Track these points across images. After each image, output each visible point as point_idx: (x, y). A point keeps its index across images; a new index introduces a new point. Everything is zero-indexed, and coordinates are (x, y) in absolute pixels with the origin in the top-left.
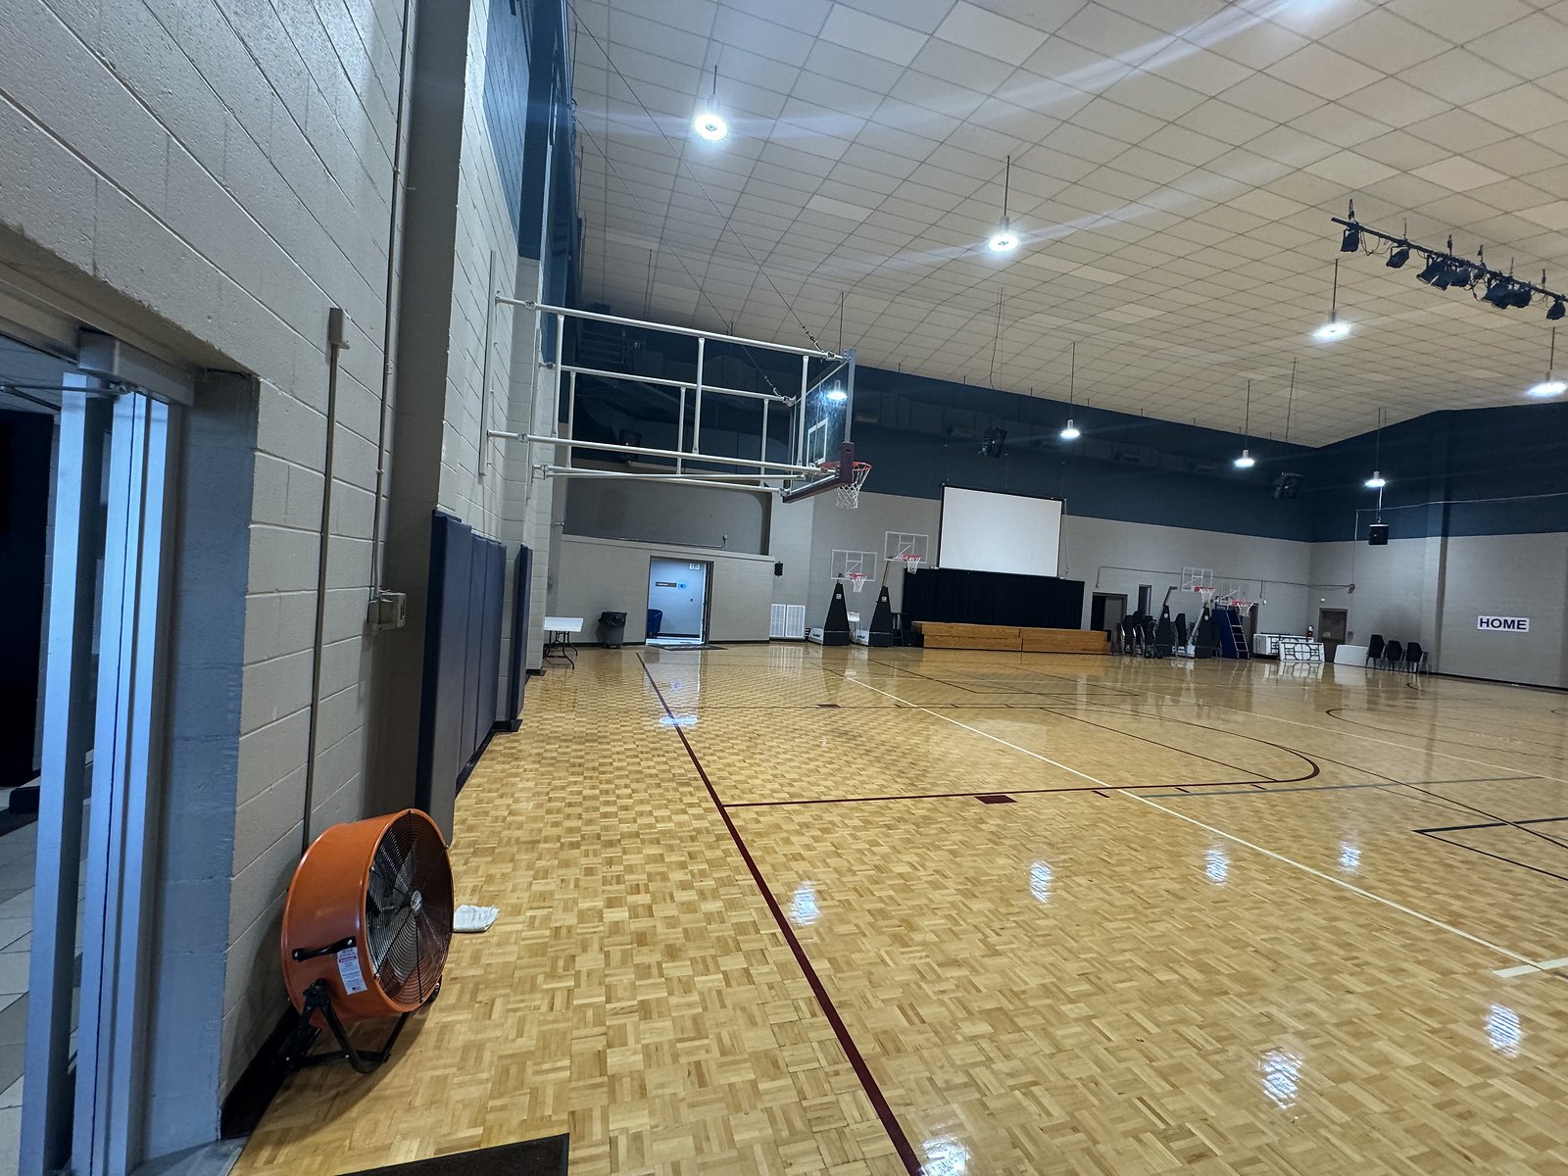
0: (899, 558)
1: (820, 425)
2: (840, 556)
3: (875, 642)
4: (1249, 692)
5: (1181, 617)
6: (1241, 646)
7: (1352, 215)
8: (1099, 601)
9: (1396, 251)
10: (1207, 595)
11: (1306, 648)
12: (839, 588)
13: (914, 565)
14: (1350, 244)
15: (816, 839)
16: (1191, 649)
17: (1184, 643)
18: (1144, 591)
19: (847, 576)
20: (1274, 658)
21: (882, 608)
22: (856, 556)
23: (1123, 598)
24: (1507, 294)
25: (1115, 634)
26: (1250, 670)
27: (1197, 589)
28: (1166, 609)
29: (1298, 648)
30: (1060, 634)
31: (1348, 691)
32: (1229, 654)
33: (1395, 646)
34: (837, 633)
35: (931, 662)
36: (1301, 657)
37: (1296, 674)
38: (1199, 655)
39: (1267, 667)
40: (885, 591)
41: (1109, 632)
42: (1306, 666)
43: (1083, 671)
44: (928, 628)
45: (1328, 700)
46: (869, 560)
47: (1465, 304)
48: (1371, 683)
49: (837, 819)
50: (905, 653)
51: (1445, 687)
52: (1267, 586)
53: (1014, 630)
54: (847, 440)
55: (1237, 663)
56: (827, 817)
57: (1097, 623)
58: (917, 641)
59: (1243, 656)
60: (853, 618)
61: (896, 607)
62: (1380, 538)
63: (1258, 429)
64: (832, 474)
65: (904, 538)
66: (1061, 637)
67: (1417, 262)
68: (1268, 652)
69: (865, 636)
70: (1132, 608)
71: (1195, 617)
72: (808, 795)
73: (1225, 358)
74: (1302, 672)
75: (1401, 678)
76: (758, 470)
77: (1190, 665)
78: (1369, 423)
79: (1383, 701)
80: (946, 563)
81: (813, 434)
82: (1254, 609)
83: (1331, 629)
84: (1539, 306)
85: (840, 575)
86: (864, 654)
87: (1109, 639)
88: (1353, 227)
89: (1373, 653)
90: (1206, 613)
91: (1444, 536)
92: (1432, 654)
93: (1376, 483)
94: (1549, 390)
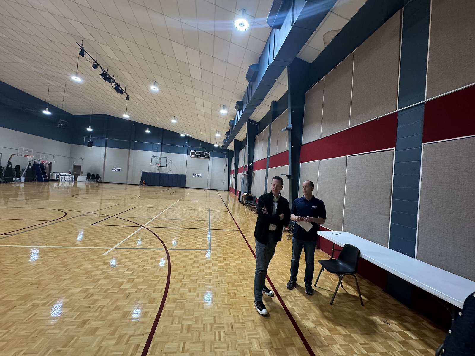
4: (48, 192)
5: (18, 166)
6: (45, 177)
7: (82, 45)
9: (94, 64)
10: (30, 158)
11: (68, 177)
14: (82, 54)
16: (23, 179)
17: (19, 176)
20: (58, 181)
24: (119, 90)
26: (48, 185)
27: (25, 156)
28: (10, 163)
29: (66, 177)
32: (40, 180)
33: (93, 175)
36: (67, 180)
37: (65, 185)
38: (26, 181)
39: (55, 184)
42: (68, 183)
45: (75, 192)
52: (55, 157)
55: (43, 183)
59: (46, 180)
62: (90, 145)
68: (55, 178)
71: (24, 166)
74: (67, 185)
77: (22, 185)
79: (90, 191)
82: (50, 164)
83: (76, 171)
88: (83, 49)
89: (88, 178)
90: (30, 165)
91: (106, 147)
92: (102, 177)
93: (89, 129)
94: (126, 116)
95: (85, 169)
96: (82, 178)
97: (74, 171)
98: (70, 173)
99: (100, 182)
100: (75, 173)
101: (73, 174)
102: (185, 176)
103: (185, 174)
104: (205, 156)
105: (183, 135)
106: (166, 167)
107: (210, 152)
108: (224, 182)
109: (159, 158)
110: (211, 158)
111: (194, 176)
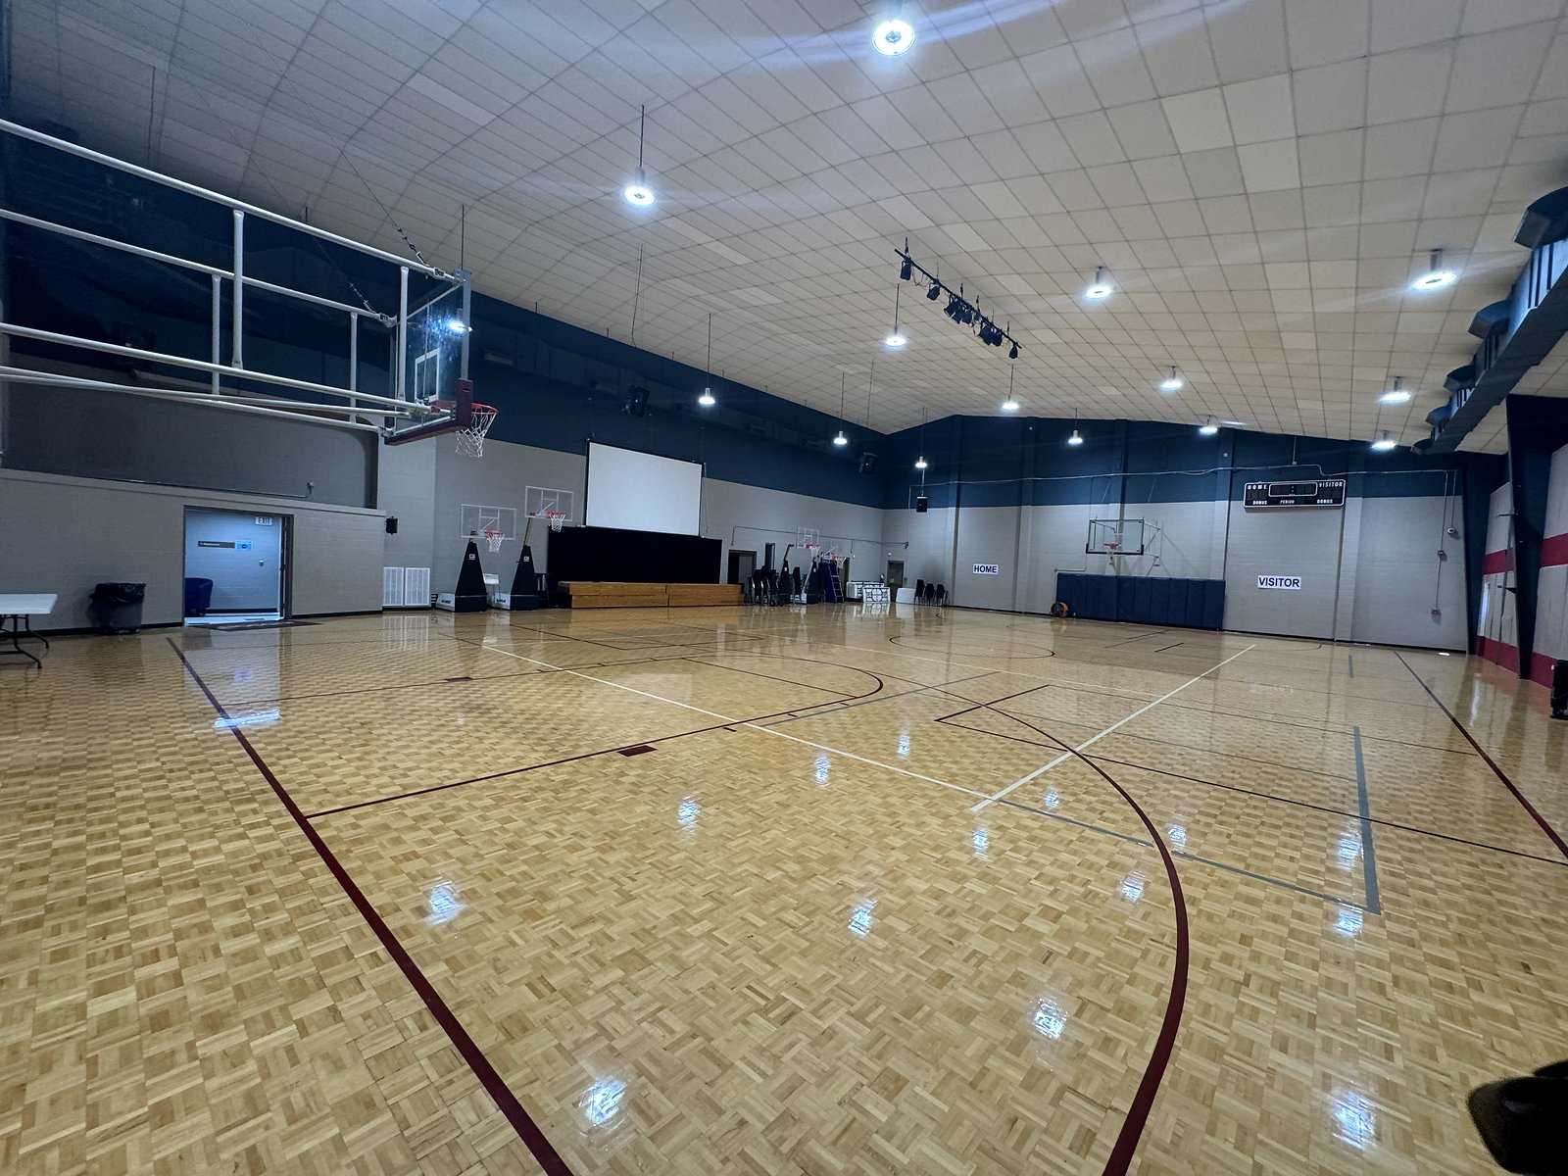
0: (541, 514)
1: (430, 355)
2: (471, 513)
3: (517, 606)
4: (843, 629)
5: (797, 570)
6: (838, 593)
7: (907, 250)
8: (734, 556)
9: (933, 286)
10: (814, 550)
11: (879, 592)
12: (472, 548)
13: (558, 522)
14: (906, 274)
15: (435, 831)
16: (804, 597)
17: (799, 592)
18: (769, 547)
19: (481, 534)
20: (860, 601)
21: (525, 570)
22: (493, 512)
23: (753, 554)
24: (991, 336)
25: (747, 587)
26: (844, 611)
27: (808, 546)
28: (786, 564)
29: (874, 591)
30: (702, 589)
31: (904, 623)
32: (830, 599)
33: (930, 586)
34: (471, 597)
35: (579, 623)
36: (875, 597)
38: (810, 601)
39: (855, 608)
40: (526, 551)
41: (743, 585)
42: (879, 606)
43: (722, 620)
44: (576, 587)
45: (891, 630)
46: (507, 516)
47: (967, 335)
48: (917, 615)
49: (463, 803)
50: (552, 615)
51: (957, 615)
52: (856, 543)
53: (660, 586)
54: (464, 377)
55: (836, 606)
56: (451, 803)
57: (733, 578)
58: (563, 601)
59: (840, 600)
60: (490, 580)
61: (540, 565)
62: (922, 507)
63: (849, 415)
64: (446, 415)
65: (547, 494)
66: (703, 591)
67: (944, 298)
68: (856, 595)
69: (506, 599)
70: (760, 563)
71: (807, 570)
72: (425, 784)
73: (826, 351)
74: (875, 612)
75: (934, 610)
76: (345, 401)
77: (803, 610)
78: (917, 420)
79: (923, 628)
80: (593, 521)
81: (421, 365)
82: (846, 562)
83: (894, 574)
84: (1006, 347)
85: (473, 533)
86: (505, 619)
87: (742, 591)
88: (908, 260)
89: (918, 593)
90: (814, 566)
91: (958, 506)
92: (950, 592)
93: (921, 465)
94: (1010, 407)
95: (911, 573)
96: (905, 594)
97: (890, 576)
98: (881, 581)
99: (945, 606)
100: (892, 581)
101: (889, 585)
102: (1222, 584)
103: (1219, 578)
104: (1317, 497)
105: (1209, 430)
106: (1142, 554)
107: (1345, 477)
108: (1436, 613)
109: (1114, 525)
110: (1354, 505)
111: (1264, 586)
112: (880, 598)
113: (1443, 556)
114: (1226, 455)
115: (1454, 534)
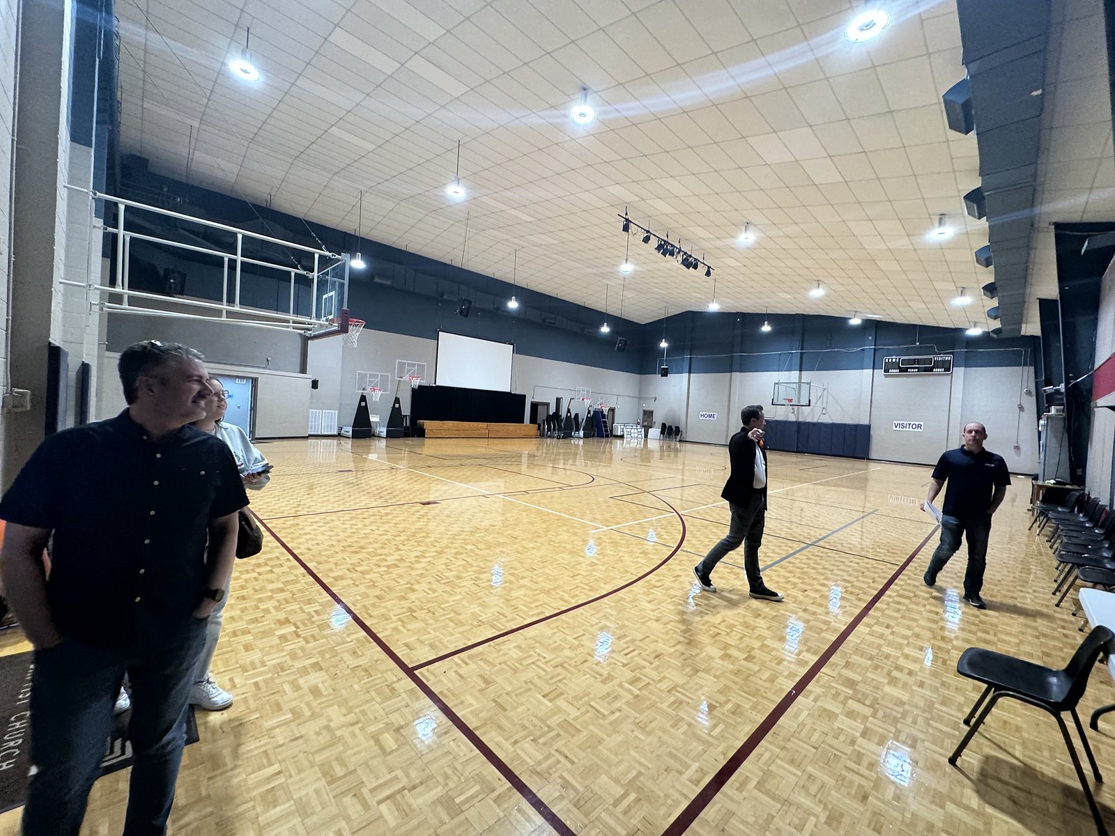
0: (406, 378)
1: (330, 294)
2: (362, 377)
3: (390, 435)
4: (611, 454)
5: (577, 415)
6: (606, 431)
7: (626, 214)
8: (535, 406)
9: (646, 235)
10: (587, 402)
11: (636, 431)
12: (363, 398)
13: (416, 383)
14: (626, 228)
16: (581, 433)
17: (578, 430)
18: (558, 400)
19: (369, 390)
20: (622, 437)
21: (396, 413)
22: (376, 376)
23: (547, 405)
24: (689, 263)
25: (542, 425)
26: (611, 443)
27: (583, 399)
28: (569, 411)
29: (632, 431)
30: (511, 427)
31: (653, 451)
32: (600, 436)
33: (670, 427)
34: (362, 428)
35: (429, 447)
36: (633, 436)
37: (632, 445)
38: (586, 436)
39: (619, 441)
40: (397, 400)
41: (539, 425)
42: (636, 441)
44: (428, 424)
45: (644, 455)
46: (384, 379)
50: (416, 441)
52: (619, 398)
53: (484, 425)
54: (345, 307)
55: (604, 440)
57: (533, 420)
58: (421, 433)
59: (607, 436)
60: (374, 419)
61: (406, 410)
62: (665, 373)
65: (410, 365)
68: (619, 434)
69: (383, 431)
70: (552, 410)
71: (583, 416)
73: (594, 272)
74: (634, 444)
77: (581, 442)
80: (441, 382)
81: (326, 299)
82: (612, 410)
83: (647, 419)
85: (364, 389)
86: (382, 444)
87: (539, 429)
88: (627, 220)
89: (662, 432)
90: (589, 412)
91: (690, 372)
92: (684, 432)
93: (664, 345)
94: (714, 307)
95: (658, 418)
96: (655, 432)
97: (644, 421)
98: (638, 423)
99: (680, 441)
100: (645, 424)
101: (644, 426)
102: (868, 427)
103: (868, 423)
104: (933, 368)
105: (855, 322)
106: (809, 405)
107: (952, 353)
108: (1017, 448)
109: (794, 386)
110: (959, 372)
112: (636, 435)
113: (1021, 408)
114: (870, 338)
115: (1029, 393)
